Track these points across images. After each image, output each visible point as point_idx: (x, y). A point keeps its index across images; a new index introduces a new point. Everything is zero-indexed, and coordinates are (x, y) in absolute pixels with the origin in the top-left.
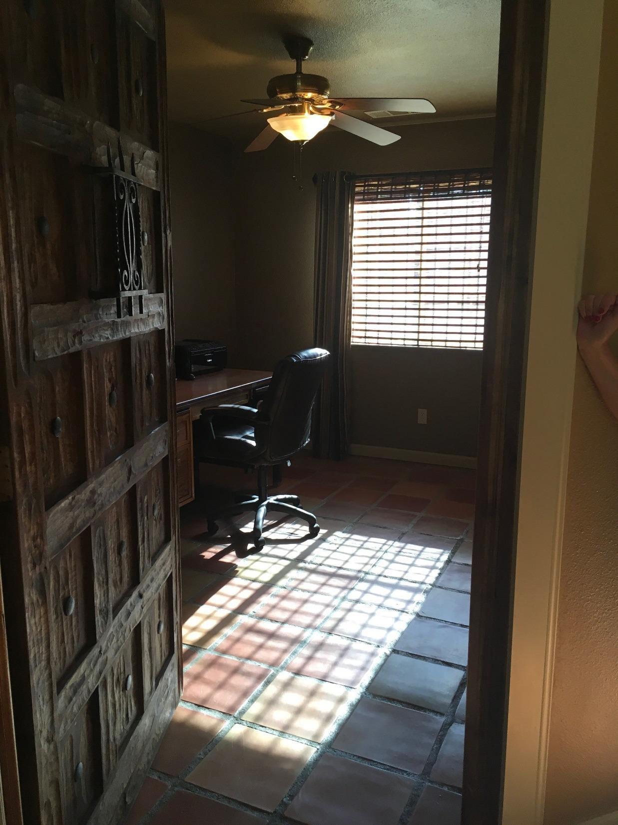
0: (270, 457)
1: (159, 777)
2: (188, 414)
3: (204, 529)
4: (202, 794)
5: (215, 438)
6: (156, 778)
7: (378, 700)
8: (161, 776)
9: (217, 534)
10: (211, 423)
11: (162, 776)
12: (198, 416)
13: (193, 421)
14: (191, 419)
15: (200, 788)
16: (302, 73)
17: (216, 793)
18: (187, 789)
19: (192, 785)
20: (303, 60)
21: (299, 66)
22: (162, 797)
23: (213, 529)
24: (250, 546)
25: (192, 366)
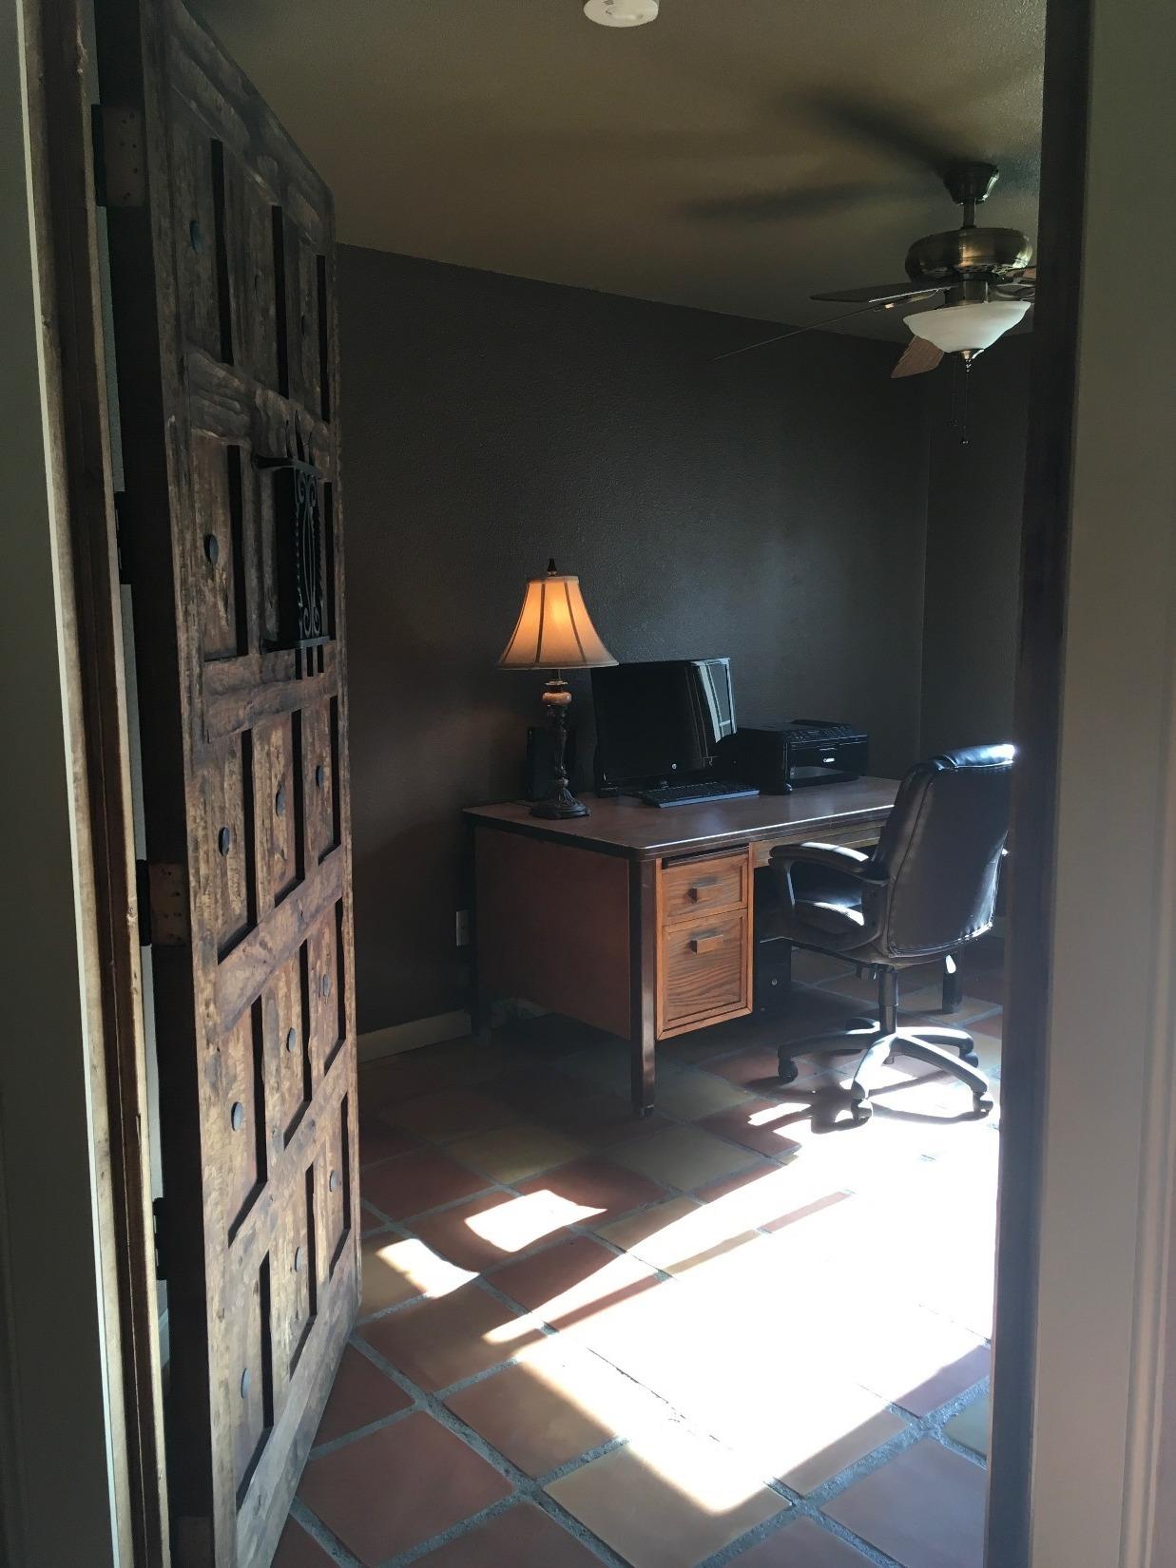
0: (888, 949)
1: (507, 1471)
2: (744, 856)
3: (772, 1070)
4: (558, 1518)
5: (793, 902)
6: (502, 1472)
7: (956, 1450)
8: (510, 1469)
9: (793, 1084)
10: (789, 875)
11: (512, 1470)
12: (765, 860)
13: (755, 870)
14: (750, 864)
15: (561, 1509)
16: (974, 227)
17: (582, 1524)
18: (540, 1504)
19: (550, 1500)
20: (978, 203)
21: (969, 214)
22: (496, 1504)
23: (788, 1073)
24: (845, 1115)
25: (792, 769)
